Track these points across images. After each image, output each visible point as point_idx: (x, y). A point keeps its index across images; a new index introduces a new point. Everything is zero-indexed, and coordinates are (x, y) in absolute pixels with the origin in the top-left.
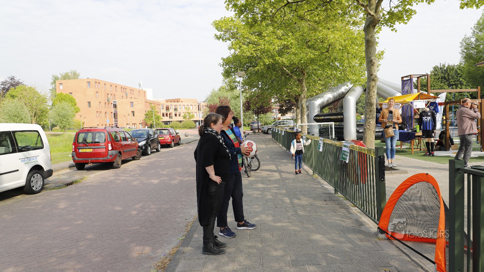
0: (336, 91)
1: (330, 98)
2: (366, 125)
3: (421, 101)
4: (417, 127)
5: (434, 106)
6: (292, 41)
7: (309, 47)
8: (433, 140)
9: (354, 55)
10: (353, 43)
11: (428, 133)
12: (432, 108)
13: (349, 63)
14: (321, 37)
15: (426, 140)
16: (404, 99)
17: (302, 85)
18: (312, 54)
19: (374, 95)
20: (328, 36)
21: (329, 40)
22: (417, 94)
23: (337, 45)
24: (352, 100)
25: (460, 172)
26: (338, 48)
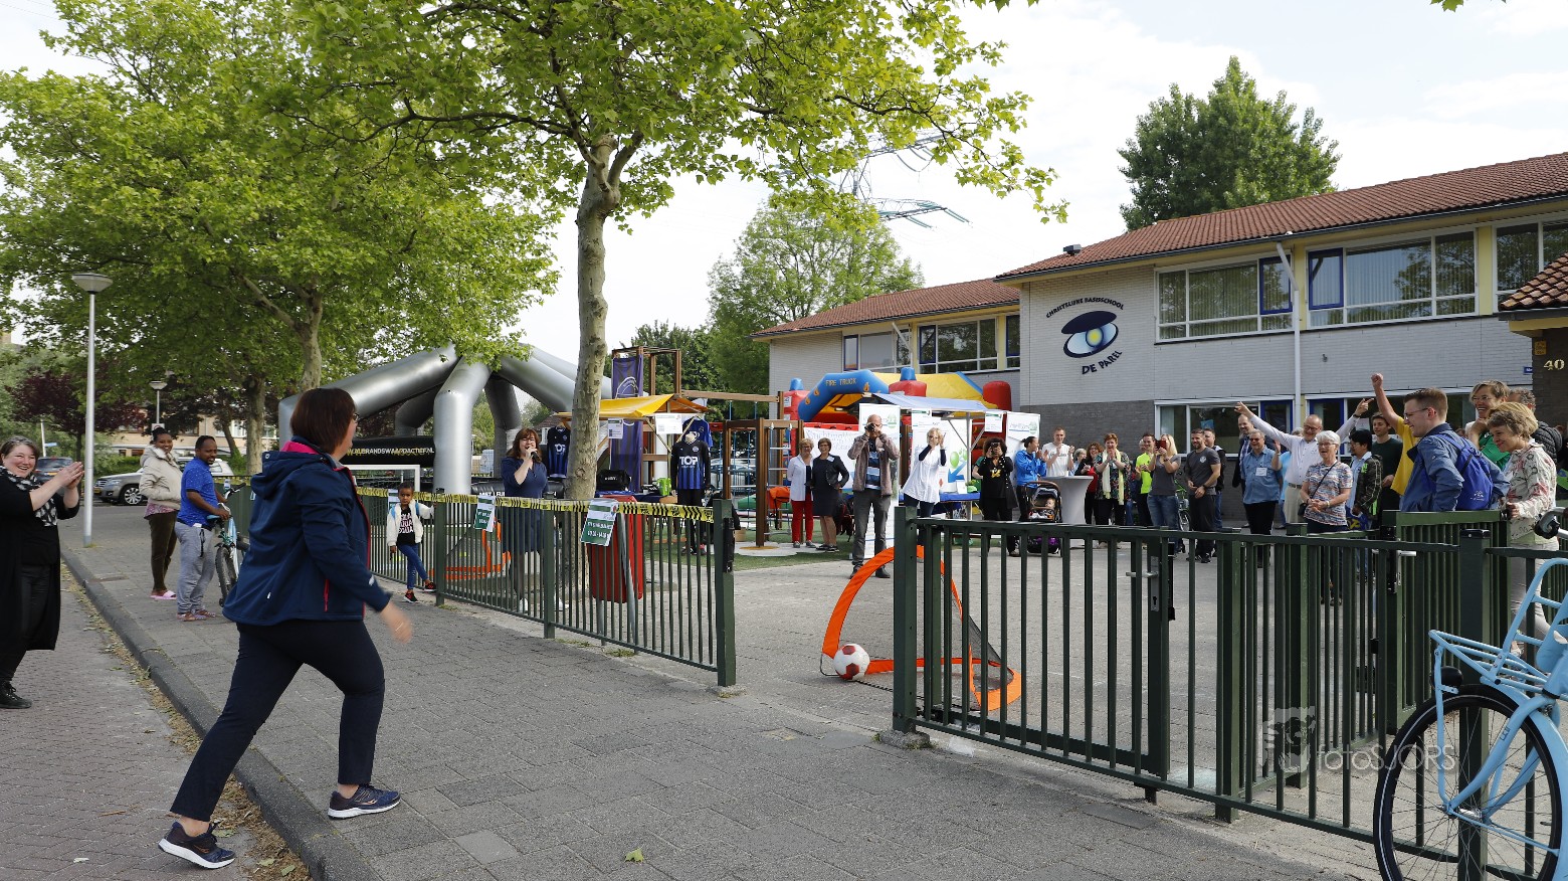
0: (409, 371)
11: (690, 499)
12: (697, 435)
16: (631, 408)
17: (306, 344)
22: (665, 398)
23: (448, 239)
24: (461, 403)
25: (912, 525)
26: (450, 248)
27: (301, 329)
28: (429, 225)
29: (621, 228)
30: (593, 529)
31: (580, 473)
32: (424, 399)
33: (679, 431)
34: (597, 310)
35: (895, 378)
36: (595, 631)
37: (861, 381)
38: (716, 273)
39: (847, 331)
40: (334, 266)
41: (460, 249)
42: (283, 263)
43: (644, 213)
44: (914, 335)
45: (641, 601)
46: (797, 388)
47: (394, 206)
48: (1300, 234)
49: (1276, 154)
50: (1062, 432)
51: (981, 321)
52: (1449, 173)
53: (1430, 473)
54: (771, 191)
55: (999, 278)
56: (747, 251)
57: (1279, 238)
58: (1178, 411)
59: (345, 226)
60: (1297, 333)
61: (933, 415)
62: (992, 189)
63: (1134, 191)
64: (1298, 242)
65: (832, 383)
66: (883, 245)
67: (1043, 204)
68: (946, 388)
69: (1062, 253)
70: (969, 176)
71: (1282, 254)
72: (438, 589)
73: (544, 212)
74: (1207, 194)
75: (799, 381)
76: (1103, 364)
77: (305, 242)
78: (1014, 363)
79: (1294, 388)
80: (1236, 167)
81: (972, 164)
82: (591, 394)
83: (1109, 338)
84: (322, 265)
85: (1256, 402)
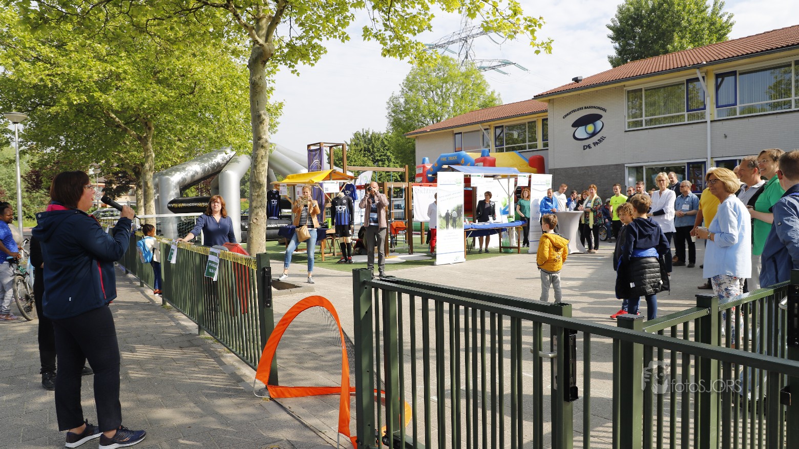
0: (207, 161)
1: (197, 173)
2: (252, 218)
3: (334, 183)
4: (328, 221)
5: (350, 190)
6: (126, 67)
7: (159, 82)
8: (349, 240)
9: (235, 104)
10: (234, 84)
11: (343, 230)
12: (349, 192)
13: (229, 116)
14: (181, 67)
15: (341, 240)
16: (310, 178)
17: (145, 147)
18: (162, 95)
19: (263, 170)
20: (193, 68)
21: (194, 74)
22: (328, 172)
24: (233, 177)
25: (366, 286)
27: (143, 141)
31: (255, 221)
35: (478, 155)
37: (459, 157)
38: (391, 103)
39: (456, 130)
44: (492, 131)
46: (426, 163)
48: (710, 63)
49: (697, 23)
51: (529, 123)
55: (536, 97)
56: (407, 90)
57: (698, 66)
58: (638, 170)
60: (709, 122)
62: (505, 34)
64: (709, 68)
65: (444, 159)
68: (506, 160)
69: (571, 81)
70: (490, 26)
71: (700, 76)
74: (657, 47)
76: (596, 143)
78: (546, 145)
79: (707, 154)
80: (674, 31)
83: (598, 129)
85: (684, 163)
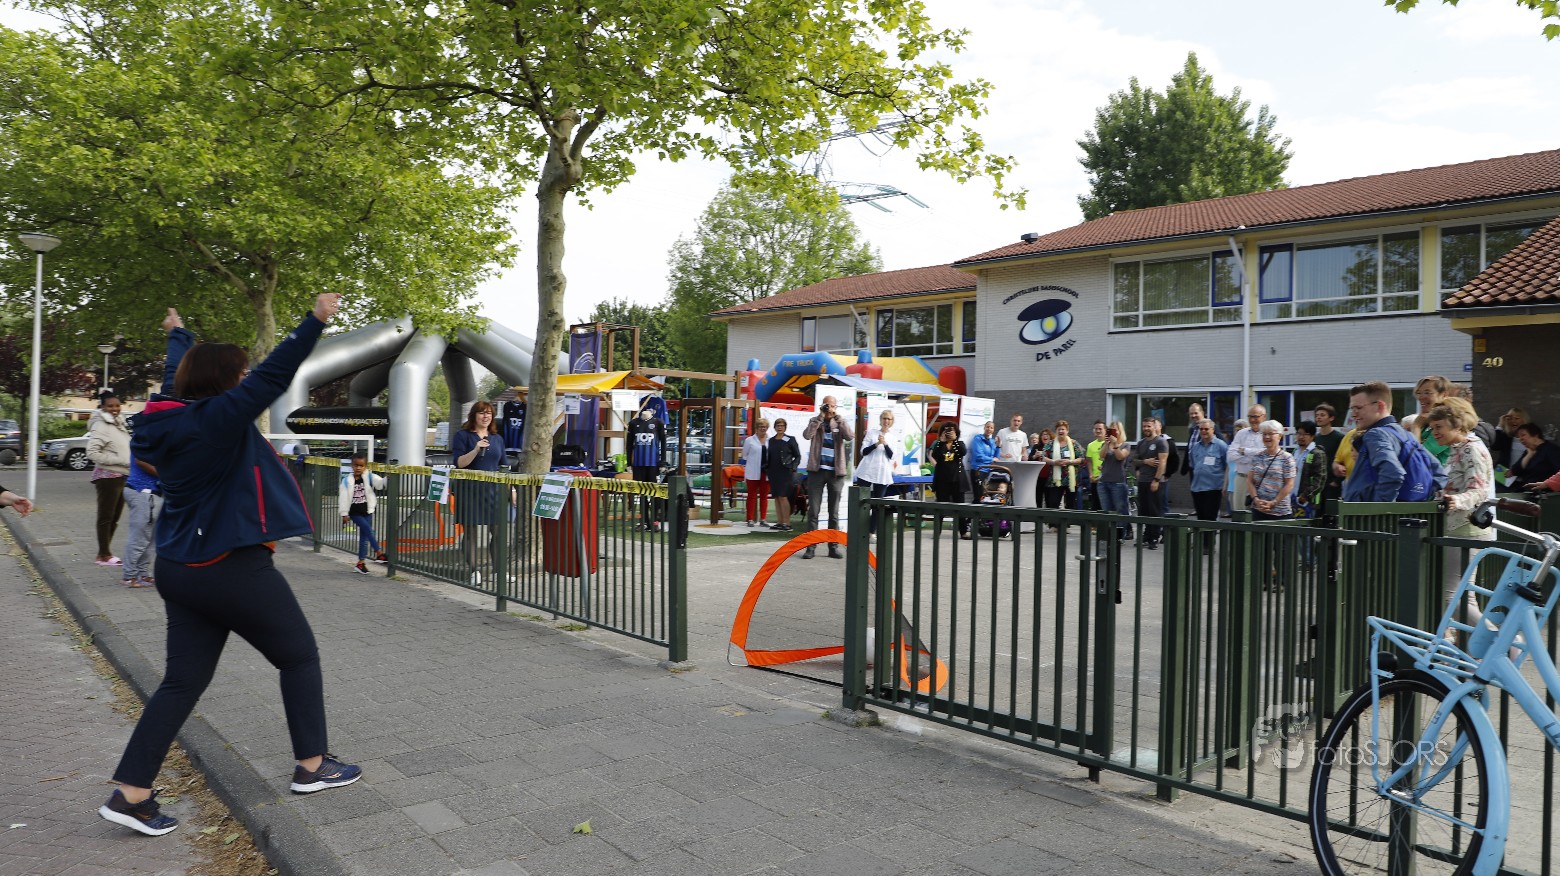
0: (363, 341)
1: (343, 361)
3: (630, 394)
11: (646, 476)
12: (654, 411)
14: (360, 174)
16: (588, 384)
17: (260, 311)
21: (386, 190)
22: (621, 375)
23: (407, 210)
24: (417, 374)
25: (867, 505)
26: (408, 218)
27: (255, 295)
28: (387, 194)
29: (582, 203)
30: (546, 503)
31: (535, 447)
32: (379, 370)
33: (636, 407)
34: (555, 284)
35: (852, 360)
36: (547, 605)
37: (818, 362)
38: (676, 252)
39: (806, 313)
40: (290, 234)
41: (418, 219)
42: (239, 229)
43: (605, 189)
44: (872, 317)
45: (594, 576)
46: (754, 368)
47: (353, 174)
48: (1251, 228)
49: (1231, 149)
50: (1019, 418)
51: (939, 306)
52: (1398, 173)
53: (1374, 464)
54: (733, 171)
55: (958, 264)
56: (708, 231)
57: (1232, 232)
58: (1130, 399)
59: (302, 193)
60: (1247, 326)
61: (890, 398)
62: (953, 174)
63: (1092, 182)
64: (1250, 236)
65: (790, 363)
66: (843, 228)
67: (1002, 191)
68: (901, 371)
69: (1019, 240)
70: (930, 161)
71: (1234, 247)
72: (390, 561)
73: (504, 185)
74: (1163, 187)
75: (756, 361)
76: (1057, 351)
77: (261, 208)
78: (970, 348)
79: (1242, 379)
80: (1192, 161)
81: (933, 149)
82: (548, 369)
83: (1064, 325)
84: (278, 232)
85: (1206, 393)
